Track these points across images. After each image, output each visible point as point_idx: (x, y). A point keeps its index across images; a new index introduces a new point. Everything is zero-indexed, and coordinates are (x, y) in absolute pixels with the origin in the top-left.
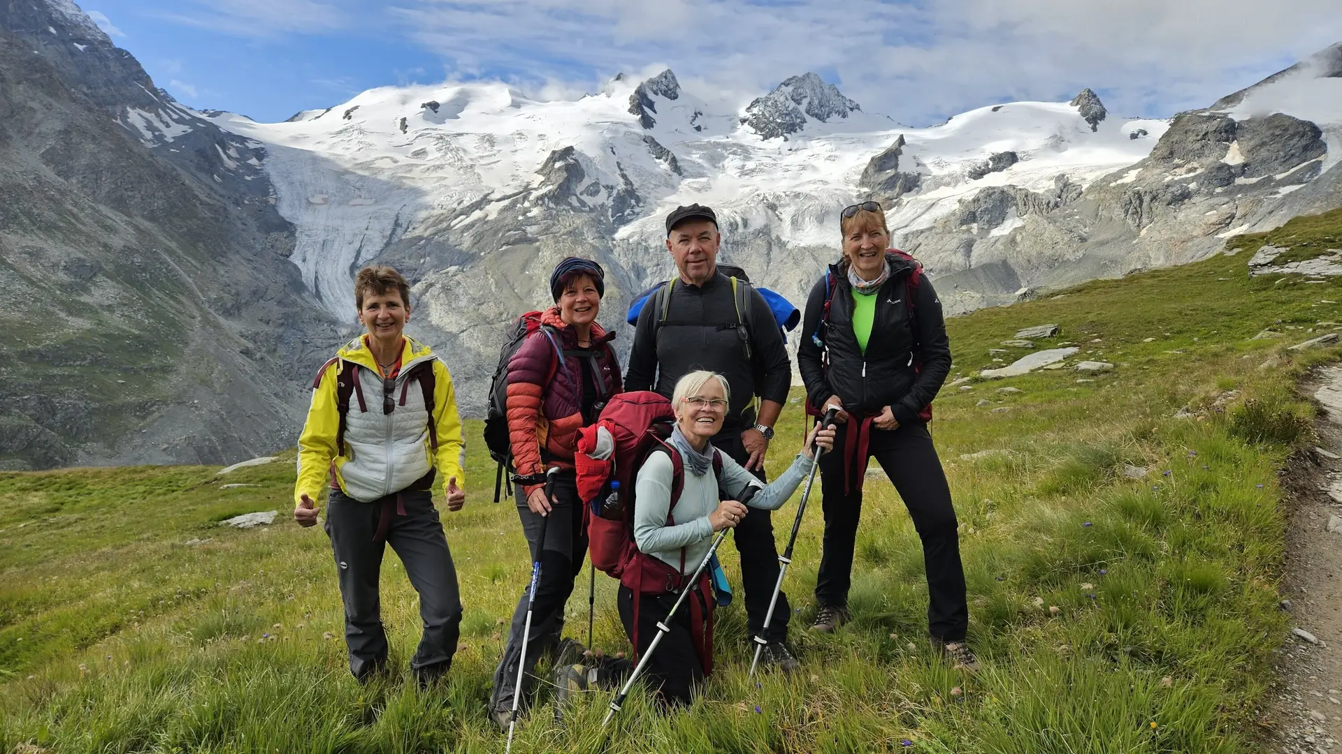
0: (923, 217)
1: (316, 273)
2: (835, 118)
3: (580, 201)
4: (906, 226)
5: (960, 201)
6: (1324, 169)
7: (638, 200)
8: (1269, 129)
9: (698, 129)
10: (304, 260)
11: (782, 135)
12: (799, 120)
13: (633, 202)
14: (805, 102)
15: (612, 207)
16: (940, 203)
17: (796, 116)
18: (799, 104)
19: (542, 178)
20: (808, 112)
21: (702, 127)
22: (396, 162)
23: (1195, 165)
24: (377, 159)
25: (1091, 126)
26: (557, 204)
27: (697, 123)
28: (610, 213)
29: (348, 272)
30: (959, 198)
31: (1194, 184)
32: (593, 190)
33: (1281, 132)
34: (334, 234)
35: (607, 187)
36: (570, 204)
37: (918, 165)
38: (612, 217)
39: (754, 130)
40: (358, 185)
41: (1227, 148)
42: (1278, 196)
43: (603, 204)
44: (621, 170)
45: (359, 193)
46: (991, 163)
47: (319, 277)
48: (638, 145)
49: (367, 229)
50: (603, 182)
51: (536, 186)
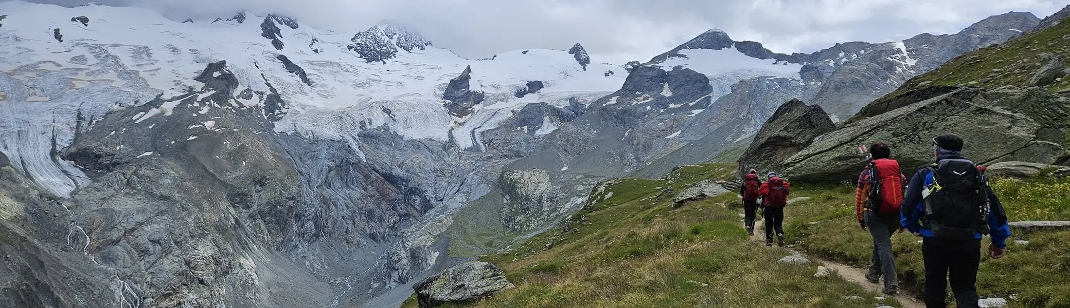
0: (491, 120)
1: (21, 157)
2: (416, 49)
3: (237, 102)
4: (481, 127)
5: (513, 111)
6: (713, 101)
7: (283, 103)
8: (684, 77)
9: (316, 51)
10: (6, 147)
11: (381, 60)
12: (392, 50)
13: (279, 104)
14: (396, 37)
15: (265, 108)
16: (500, 112)
17: (390, 47)
18: (391, 38)
19: (202, 85)
20: (398, 45)
21: (319, 50)
22: (59, 66)
23: (648, 95)
24: (40, 63)
25: (582, 67)
26: (221, 105)
27: (315, 47)
28: (263, 112)
29: (49, 157)
30: (512, 109)
31: (649, 107)
32: (247, 94)
33: (689, 79)
34: (27, 126)
35: (258, 93)
36: (231, 105)
37: (482, 86)
38: (266, 115)
39: (359, 55)
40: (30, 84)
41: (663, 87)
42: (693, 115)
43: (257, 106)
44: (266, 80)
45: (34, 92)
46: (527, 88)
47: (25, 161)
48: (273, 61)
49: (54, 122)
50: (254, 89)
51: (200, 91)
